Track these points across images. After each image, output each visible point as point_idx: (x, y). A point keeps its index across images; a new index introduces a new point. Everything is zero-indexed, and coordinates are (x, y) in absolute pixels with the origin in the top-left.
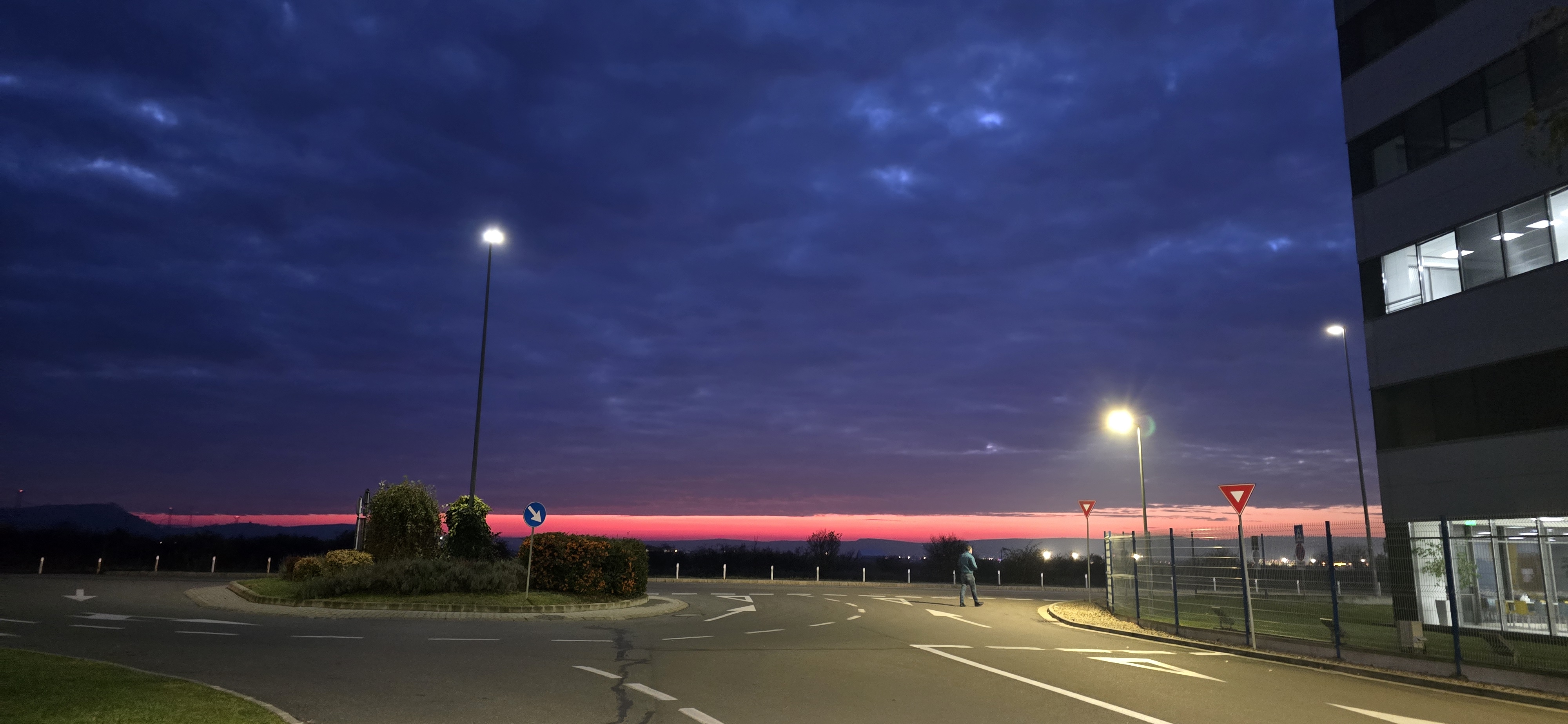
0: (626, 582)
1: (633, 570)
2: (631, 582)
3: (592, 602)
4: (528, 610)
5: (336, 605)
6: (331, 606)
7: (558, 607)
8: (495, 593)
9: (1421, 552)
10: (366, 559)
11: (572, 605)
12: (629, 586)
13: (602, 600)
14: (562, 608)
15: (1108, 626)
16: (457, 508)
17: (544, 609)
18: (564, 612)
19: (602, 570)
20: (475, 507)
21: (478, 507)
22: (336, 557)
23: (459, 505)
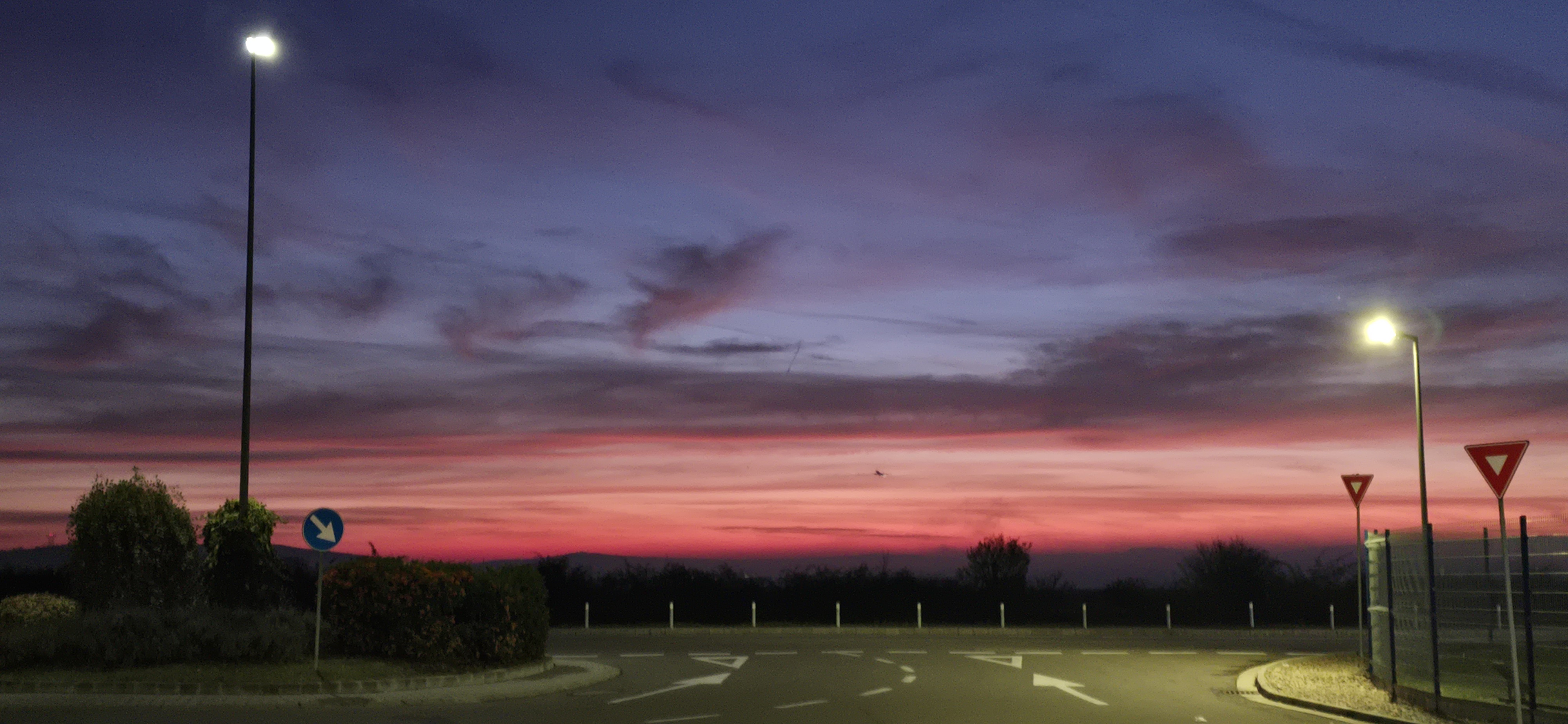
0: (501, 637)
1: (514, 618)
2: (512, 640)
4: (313, 689)
7: (366, 684)
8: (264, 663)
10: (65, 609)
11: (392, 680)
12: (507, 645)
14: (375, 685)
16: (218, 521)
17: (340, 688)
18: (374, 692)
19: (455, 619)
20: (249, 517)
21: (253, 518)
22: (15, 606)
23: (222, 515)
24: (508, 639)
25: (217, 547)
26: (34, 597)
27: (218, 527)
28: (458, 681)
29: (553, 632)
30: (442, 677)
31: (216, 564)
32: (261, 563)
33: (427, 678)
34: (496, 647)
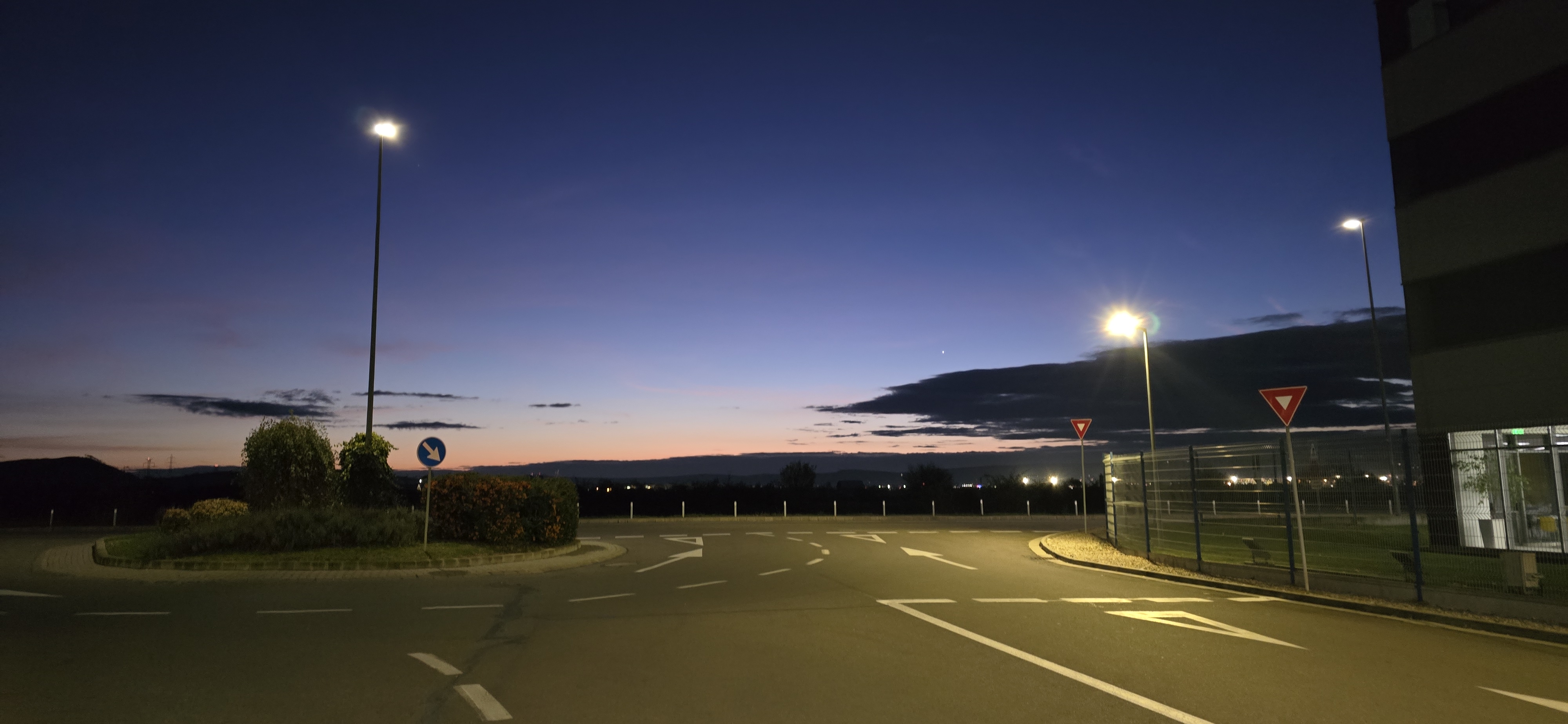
0: (550, 527)
1: (558, 513)
2: (557, 528)
3: (506, 552)
4: (424, 565)
5: (189, 566)
6: (183, 567)
7: (462, 561)
8: (388, 546)
9: (1463, 465)
10: (241, 509)
11: (479, 557)
12: (554, 532)
13: (520, 550)
14: (468, 561)
15: (1114, 563)
16: (351, 447)
17: (443, 564)
18: (468, 566)
19: (520, 514)
20: (372, 445)
21: (376, 445)
22: (204, 508)
23: (354, 444)
24: (554, 527)
25: (350, 465)
26: (218, 500)
27: (351, 452)
28: (524, 557)
29: (582, 521)
30: (513, 555)
31: (349, 477)
32: (381, 476)
33: (503, 556)
34: (547, 534)
